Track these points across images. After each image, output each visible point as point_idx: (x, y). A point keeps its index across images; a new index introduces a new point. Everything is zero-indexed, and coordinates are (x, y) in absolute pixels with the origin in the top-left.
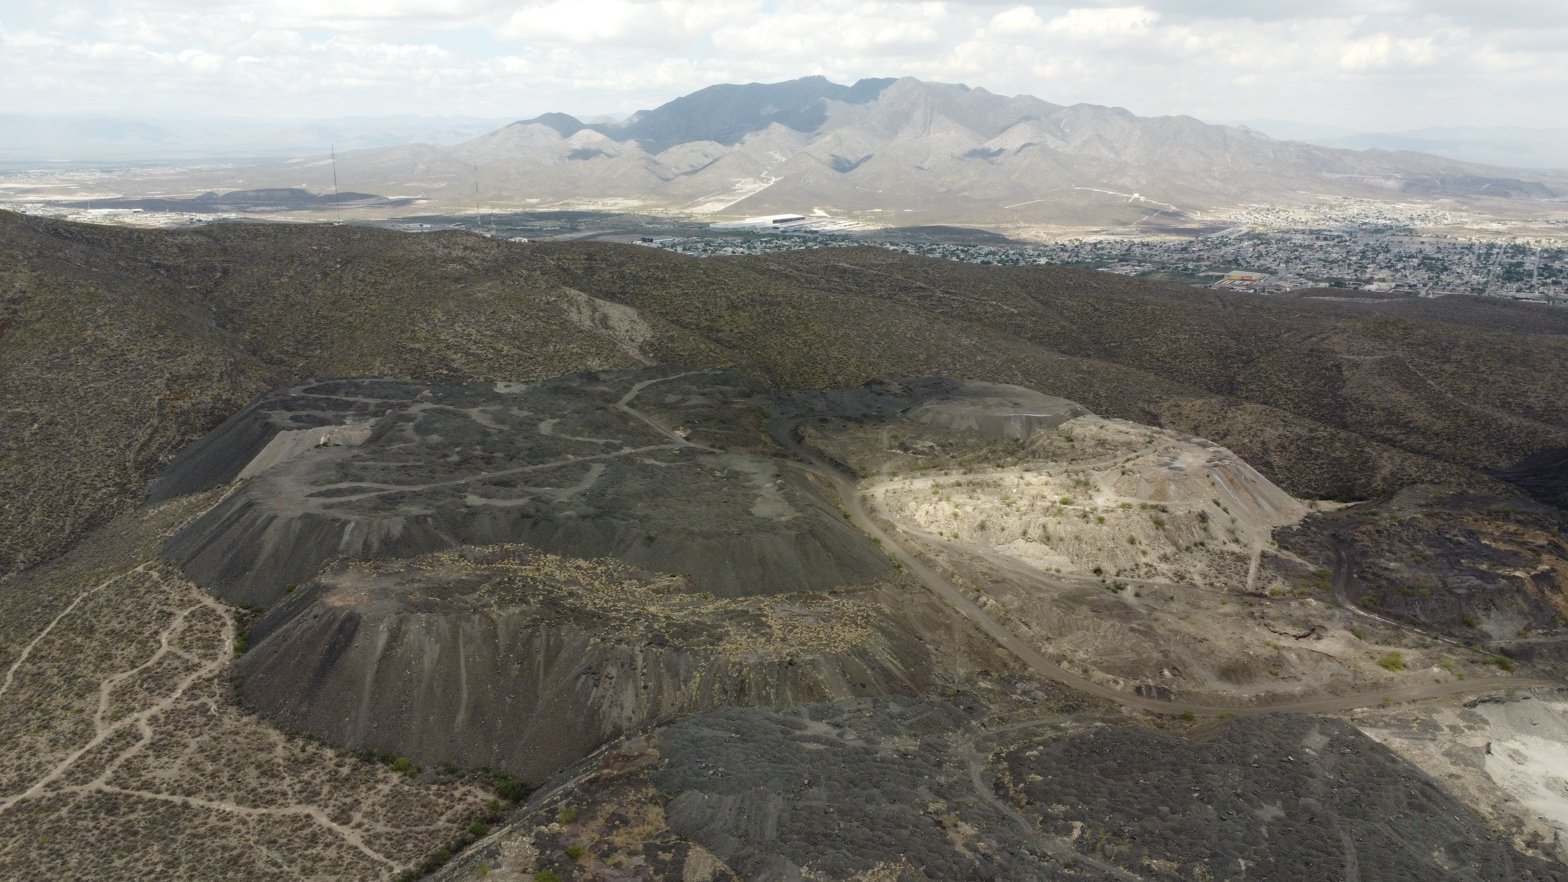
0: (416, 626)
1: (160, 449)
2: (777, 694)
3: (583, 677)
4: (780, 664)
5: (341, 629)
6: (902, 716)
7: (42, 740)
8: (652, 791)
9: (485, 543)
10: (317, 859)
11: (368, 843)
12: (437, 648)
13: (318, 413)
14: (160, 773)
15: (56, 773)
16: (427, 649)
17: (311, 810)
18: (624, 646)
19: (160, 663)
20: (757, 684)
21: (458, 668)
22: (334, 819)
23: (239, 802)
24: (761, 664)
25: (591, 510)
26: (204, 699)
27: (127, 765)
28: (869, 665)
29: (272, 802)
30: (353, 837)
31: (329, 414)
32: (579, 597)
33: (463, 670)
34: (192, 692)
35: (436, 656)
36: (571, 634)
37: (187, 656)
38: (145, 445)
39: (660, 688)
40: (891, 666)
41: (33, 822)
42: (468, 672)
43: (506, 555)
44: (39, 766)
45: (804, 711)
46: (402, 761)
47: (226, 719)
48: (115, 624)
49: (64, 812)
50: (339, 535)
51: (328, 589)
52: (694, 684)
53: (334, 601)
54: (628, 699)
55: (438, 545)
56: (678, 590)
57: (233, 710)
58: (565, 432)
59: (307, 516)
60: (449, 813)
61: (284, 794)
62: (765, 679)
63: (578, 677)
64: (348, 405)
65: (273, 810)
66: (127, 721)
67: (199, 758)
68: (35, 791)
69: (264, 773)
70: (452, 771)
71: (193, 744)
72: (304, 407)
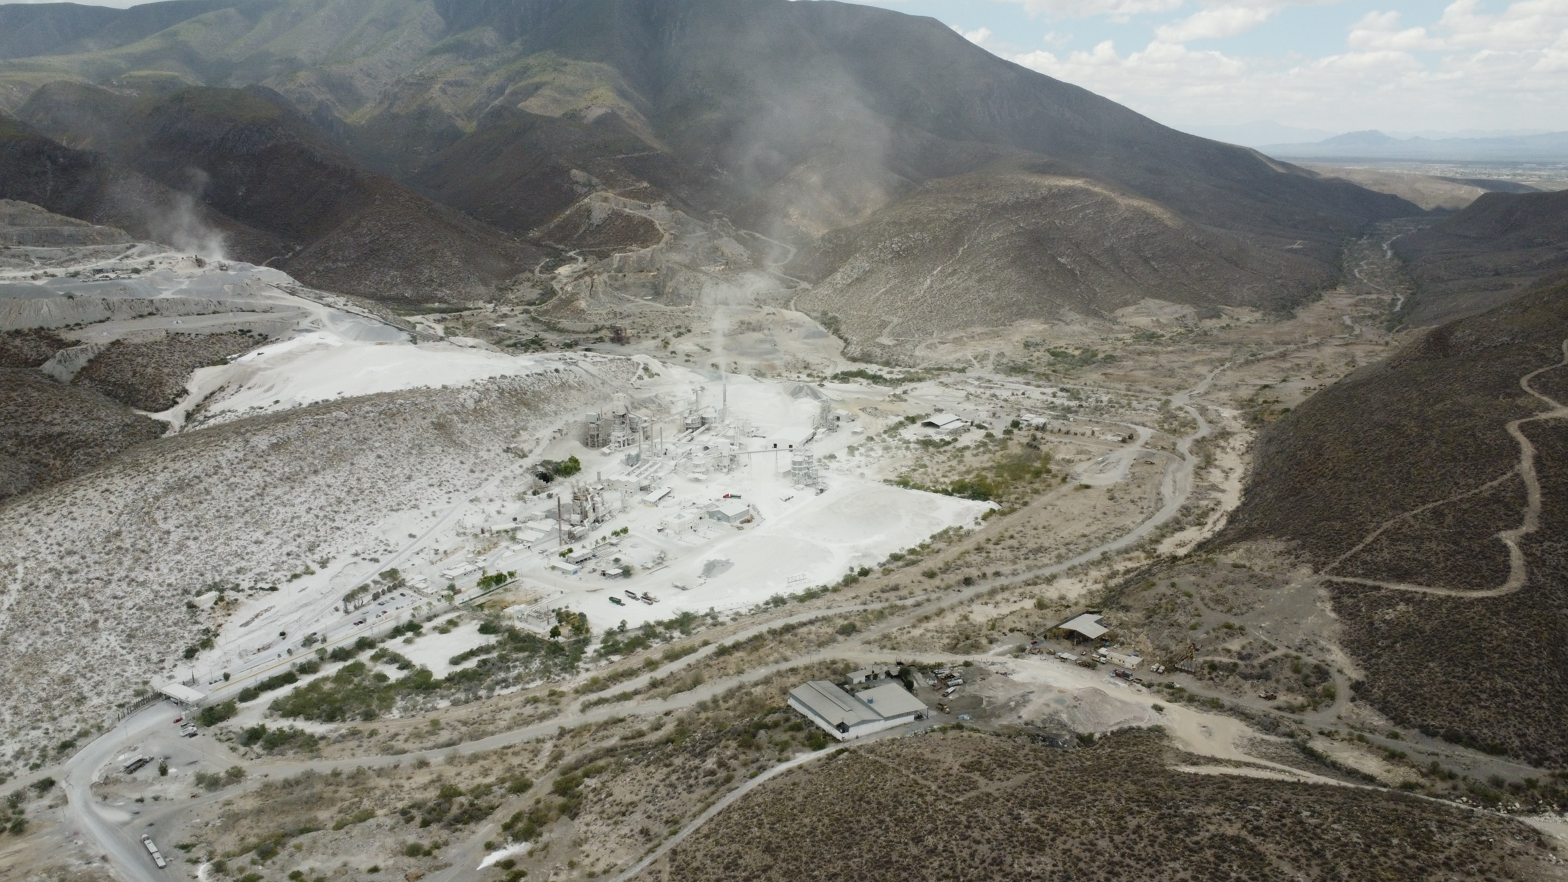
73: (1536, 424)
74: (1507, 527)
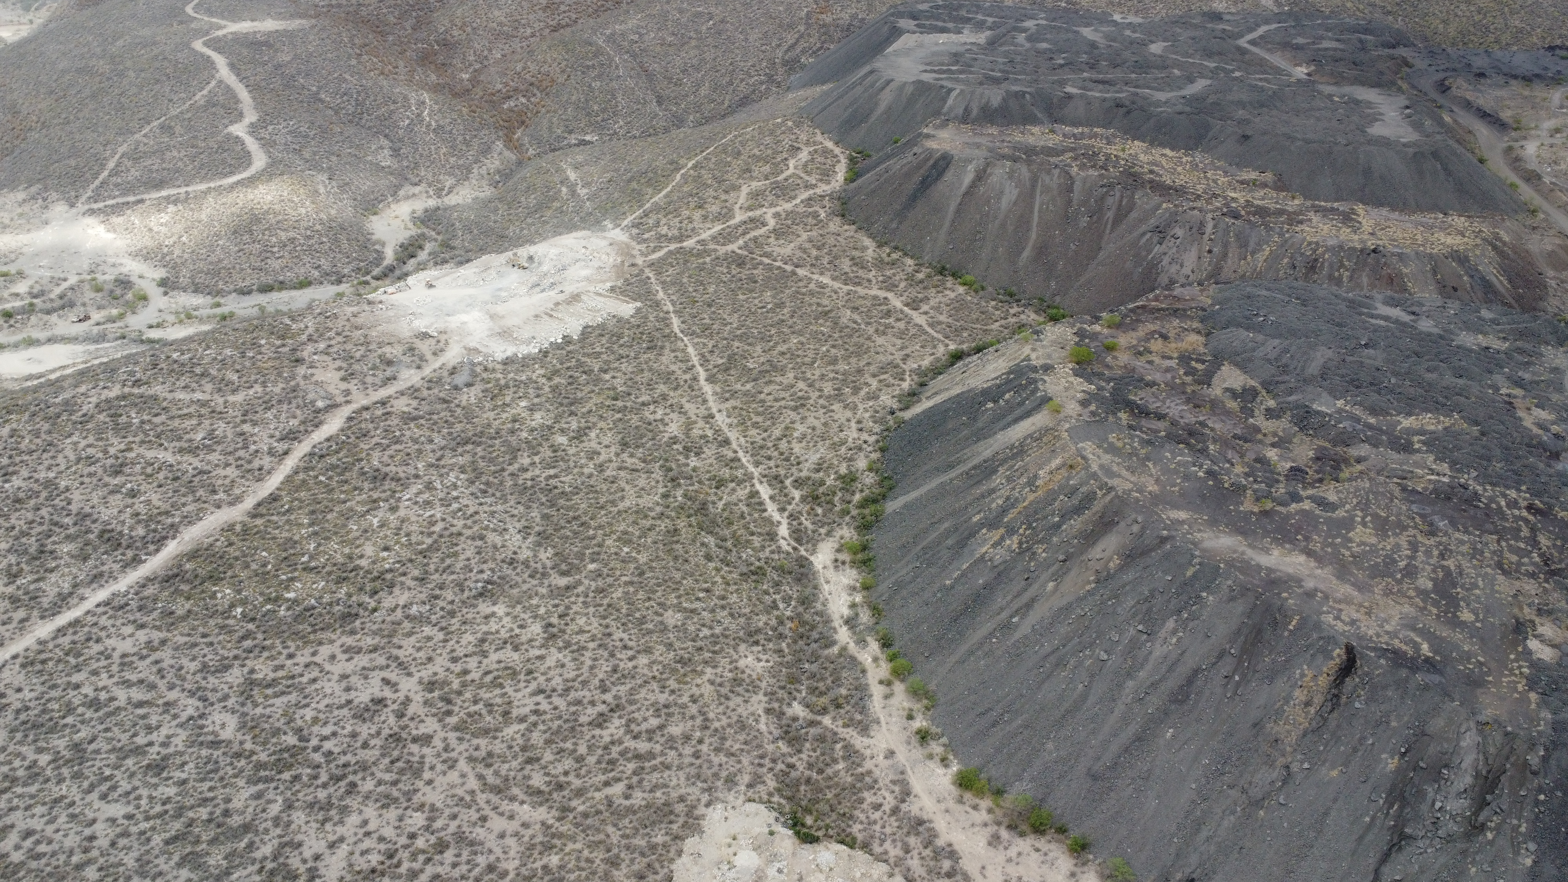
0: (999, 172)
1: (803, 52)
2: (1351, 278)
3: (1149, 235)
4: (1362, 251)
5: (934, 166)
6: (1493, 321)
7: (697, 215)
8: (1196, 325)
9: (1074, 124)
10: (888, 326)
11: (931, 325)
12: (1016, 192)
13: (940, 24)
14: (777, 249)
15: (705, 235)
16: (1007, 191)
17: (890, 295)
18: (1196, 212)
19: (786, 180)
20: (1331, 266)
21: (1032, 212)
22: (907, 305)
23: (834, 279)
24: (1341, 247)
25: (1188, 109)
26: (817, 208)
27: (755, 240)
28: (1467, 273)
29: (859, 284)
30: (920, 319)
31: (950, 25)
32: (1158, 175)
33: (1036, 214)
34: (809, 201)
35: (1014, 198)
36: (1143, 200)
37: (807, 178)
38: (792, 46)
39: (1225, 255)
40: (1494, 280)
41: (686, 262)
42: (1040, 217)
43: (1095, 136)
44: (693, 229)
45: (1379, 297)
46: (969, 278)
47: (831, 224)
48: (756, 151)
49: (708, 259)
50: (944, 100)
51: (928, 136)
52: (1261, 257)
53: (932, 144)
54: (1190, 259)
55: (1032, 120)
56: (1264, 185)
57: (838, 220)
58: (1175, 53)
59: (919, 82)
60: (1003, 322)
61: (869, 281)
62: (1341, 262)
63: (1144, 234)
64: (968, 20)
65: (859, 289)
66: (758, 213)
67: (807, 245)
68: (689, 243)
69: (856, 264)
70: (1011, 295)
71: (805, 236)
72: (928, 18)
73: (218, 40)
74: (232, 122)
